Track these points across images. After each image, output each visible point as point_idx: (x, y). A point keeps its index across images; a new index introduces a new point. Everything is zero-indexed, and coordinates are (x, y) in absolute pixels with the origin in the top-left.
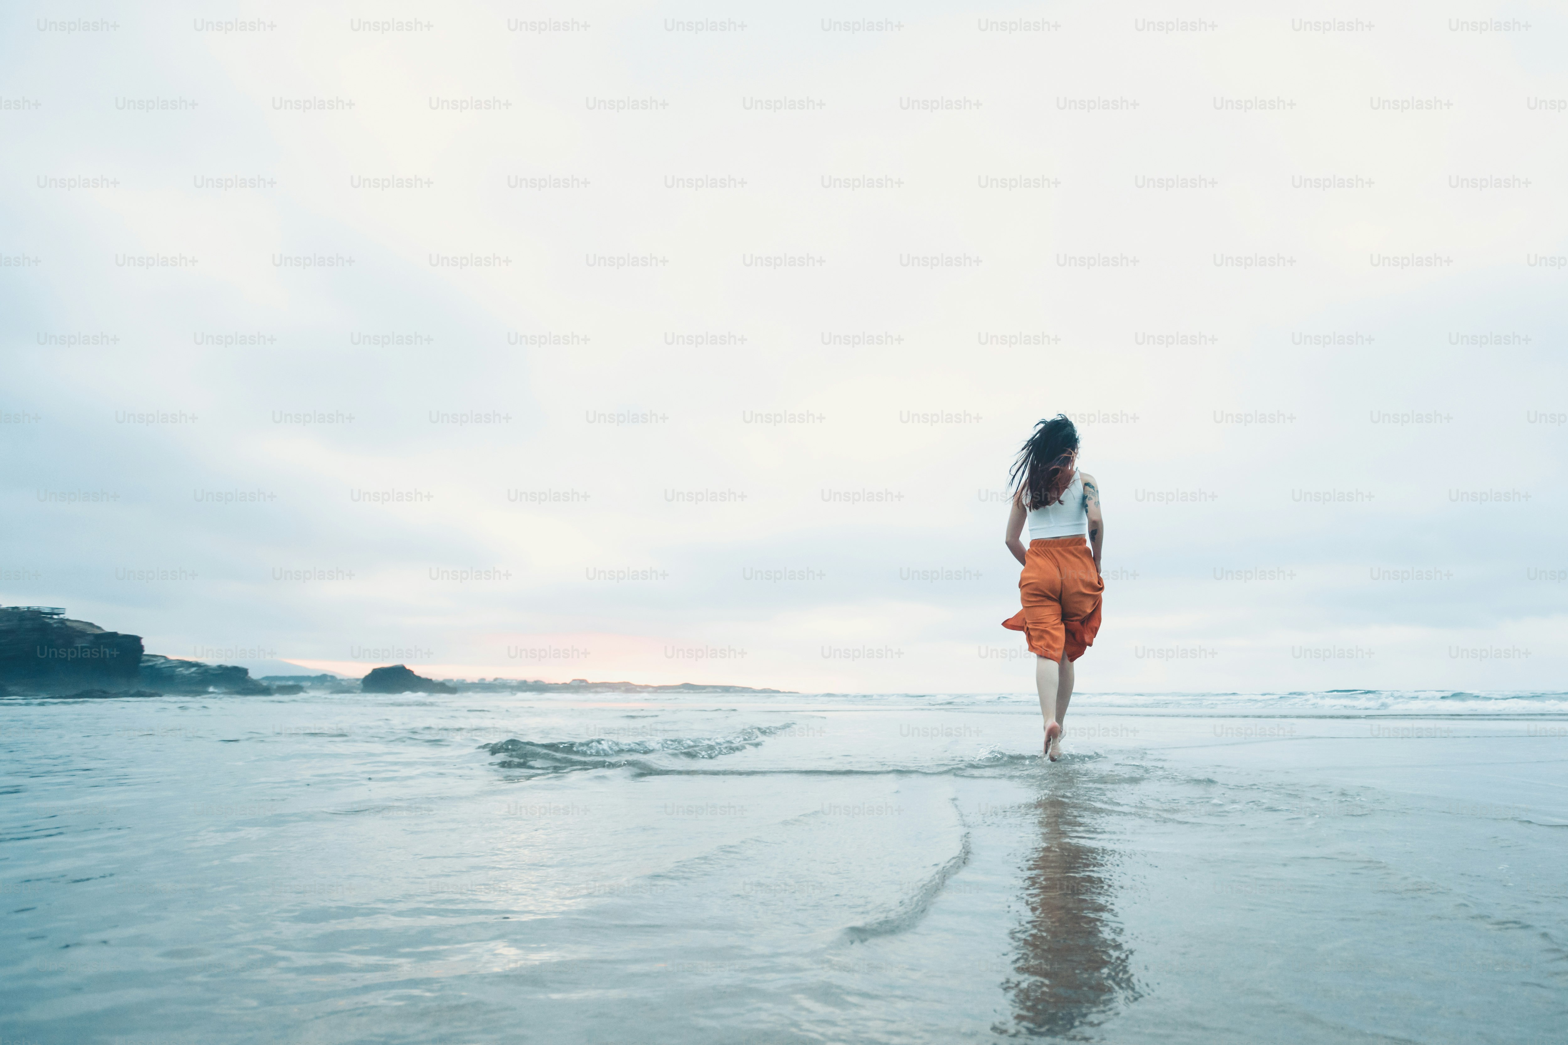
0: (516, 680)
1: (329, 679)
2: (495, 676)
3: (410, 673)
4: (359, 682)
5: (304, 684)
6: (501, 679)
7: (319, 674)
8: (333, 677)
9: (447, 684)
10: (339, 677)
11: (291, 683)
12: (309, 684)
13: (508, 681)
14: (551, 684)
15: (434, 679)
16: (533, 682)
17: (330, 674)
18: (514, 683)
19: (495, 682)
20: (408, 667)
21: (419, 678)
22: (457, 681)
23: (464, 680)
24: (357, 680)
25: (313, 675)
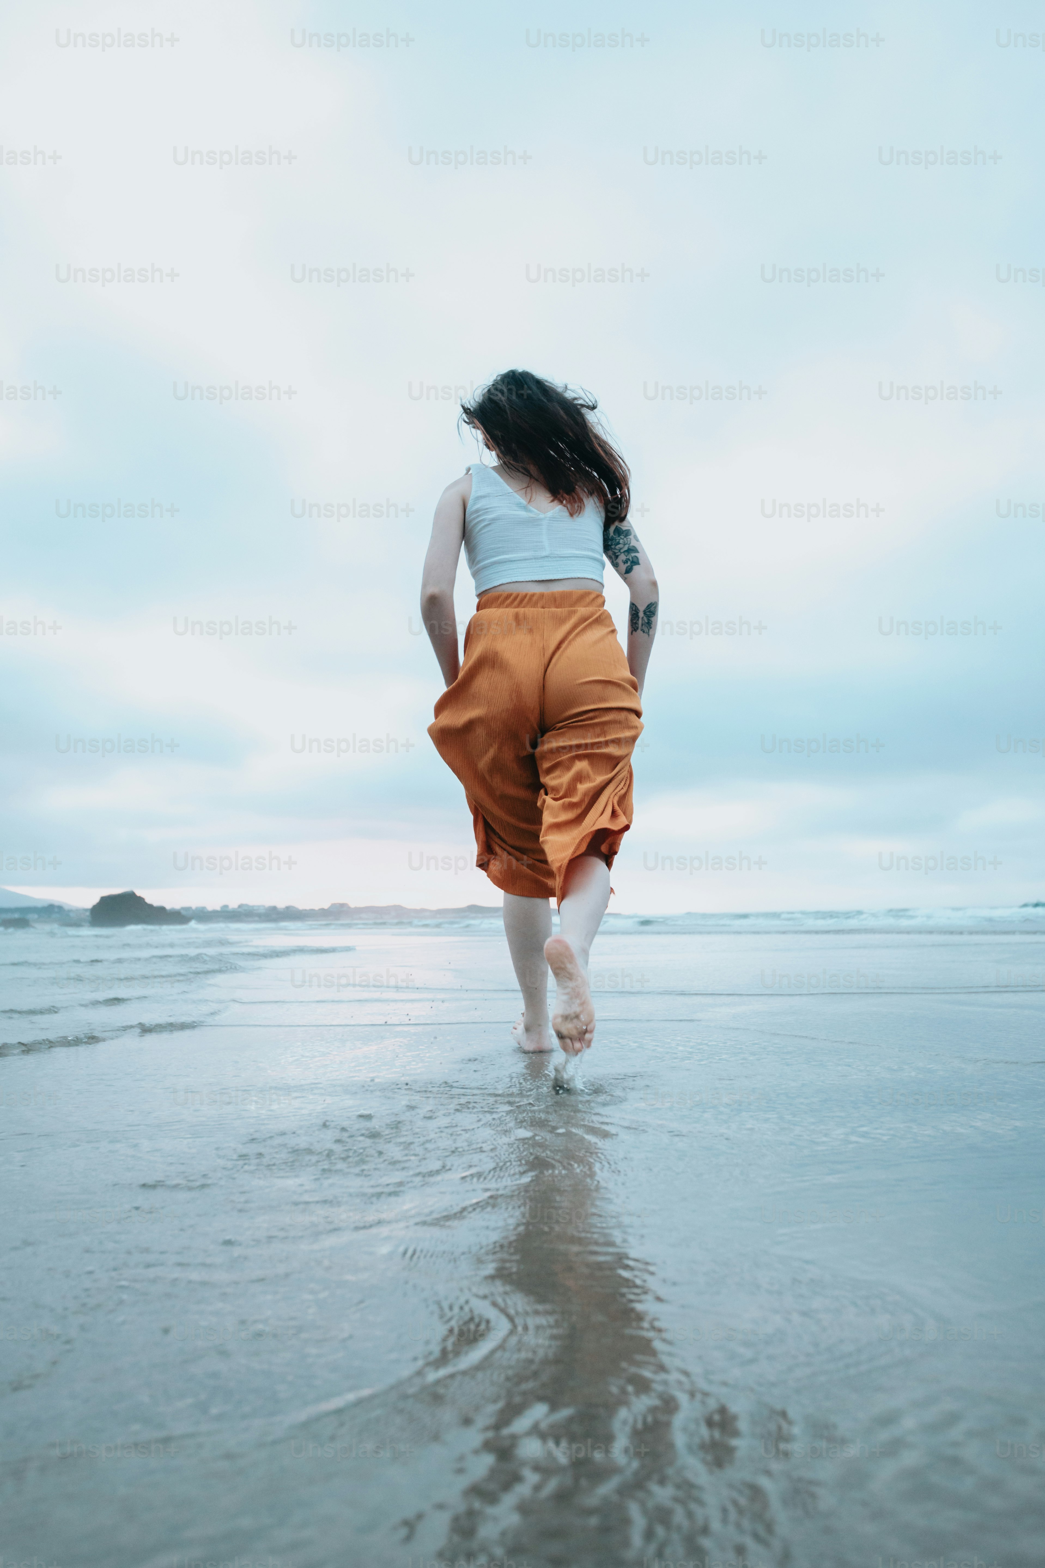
0: (264, 906)
1: (56, 910)
2: (239, 903)
3: (140, 900)
4: (88, 913)
5: (32, 917)
6: (247, 905)
7: (46, 904)
8: (60, 908)
9: (183, 913)
10: (66, 908)
11: (16, 916)
12: (36, 916)
13: (255, 908)
14: (306, 910)
15: (168, 907)
16: (284, 909)
17: (56, 904)
18: (262, 911)
19: (240, 910)
20: (138, 893)
21: (151, 906)
22: (197, 908)
23: (204, 908)
24: (86, 910)
25: (40, 905)
